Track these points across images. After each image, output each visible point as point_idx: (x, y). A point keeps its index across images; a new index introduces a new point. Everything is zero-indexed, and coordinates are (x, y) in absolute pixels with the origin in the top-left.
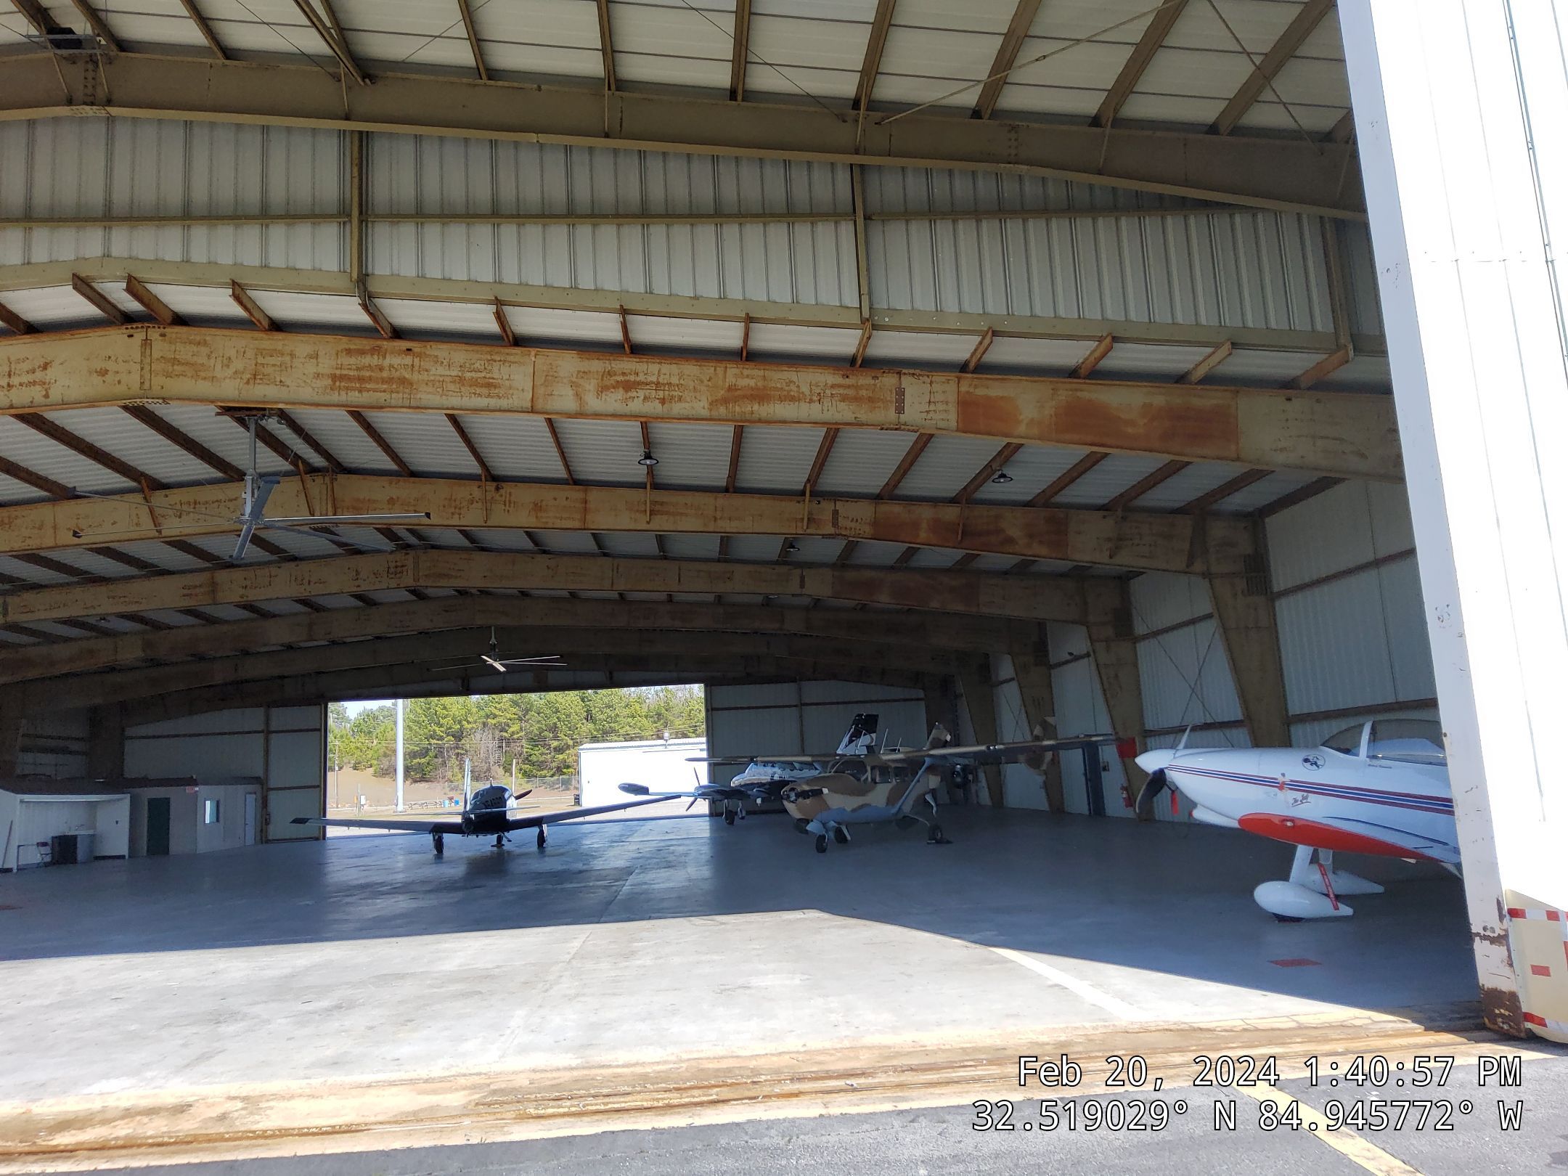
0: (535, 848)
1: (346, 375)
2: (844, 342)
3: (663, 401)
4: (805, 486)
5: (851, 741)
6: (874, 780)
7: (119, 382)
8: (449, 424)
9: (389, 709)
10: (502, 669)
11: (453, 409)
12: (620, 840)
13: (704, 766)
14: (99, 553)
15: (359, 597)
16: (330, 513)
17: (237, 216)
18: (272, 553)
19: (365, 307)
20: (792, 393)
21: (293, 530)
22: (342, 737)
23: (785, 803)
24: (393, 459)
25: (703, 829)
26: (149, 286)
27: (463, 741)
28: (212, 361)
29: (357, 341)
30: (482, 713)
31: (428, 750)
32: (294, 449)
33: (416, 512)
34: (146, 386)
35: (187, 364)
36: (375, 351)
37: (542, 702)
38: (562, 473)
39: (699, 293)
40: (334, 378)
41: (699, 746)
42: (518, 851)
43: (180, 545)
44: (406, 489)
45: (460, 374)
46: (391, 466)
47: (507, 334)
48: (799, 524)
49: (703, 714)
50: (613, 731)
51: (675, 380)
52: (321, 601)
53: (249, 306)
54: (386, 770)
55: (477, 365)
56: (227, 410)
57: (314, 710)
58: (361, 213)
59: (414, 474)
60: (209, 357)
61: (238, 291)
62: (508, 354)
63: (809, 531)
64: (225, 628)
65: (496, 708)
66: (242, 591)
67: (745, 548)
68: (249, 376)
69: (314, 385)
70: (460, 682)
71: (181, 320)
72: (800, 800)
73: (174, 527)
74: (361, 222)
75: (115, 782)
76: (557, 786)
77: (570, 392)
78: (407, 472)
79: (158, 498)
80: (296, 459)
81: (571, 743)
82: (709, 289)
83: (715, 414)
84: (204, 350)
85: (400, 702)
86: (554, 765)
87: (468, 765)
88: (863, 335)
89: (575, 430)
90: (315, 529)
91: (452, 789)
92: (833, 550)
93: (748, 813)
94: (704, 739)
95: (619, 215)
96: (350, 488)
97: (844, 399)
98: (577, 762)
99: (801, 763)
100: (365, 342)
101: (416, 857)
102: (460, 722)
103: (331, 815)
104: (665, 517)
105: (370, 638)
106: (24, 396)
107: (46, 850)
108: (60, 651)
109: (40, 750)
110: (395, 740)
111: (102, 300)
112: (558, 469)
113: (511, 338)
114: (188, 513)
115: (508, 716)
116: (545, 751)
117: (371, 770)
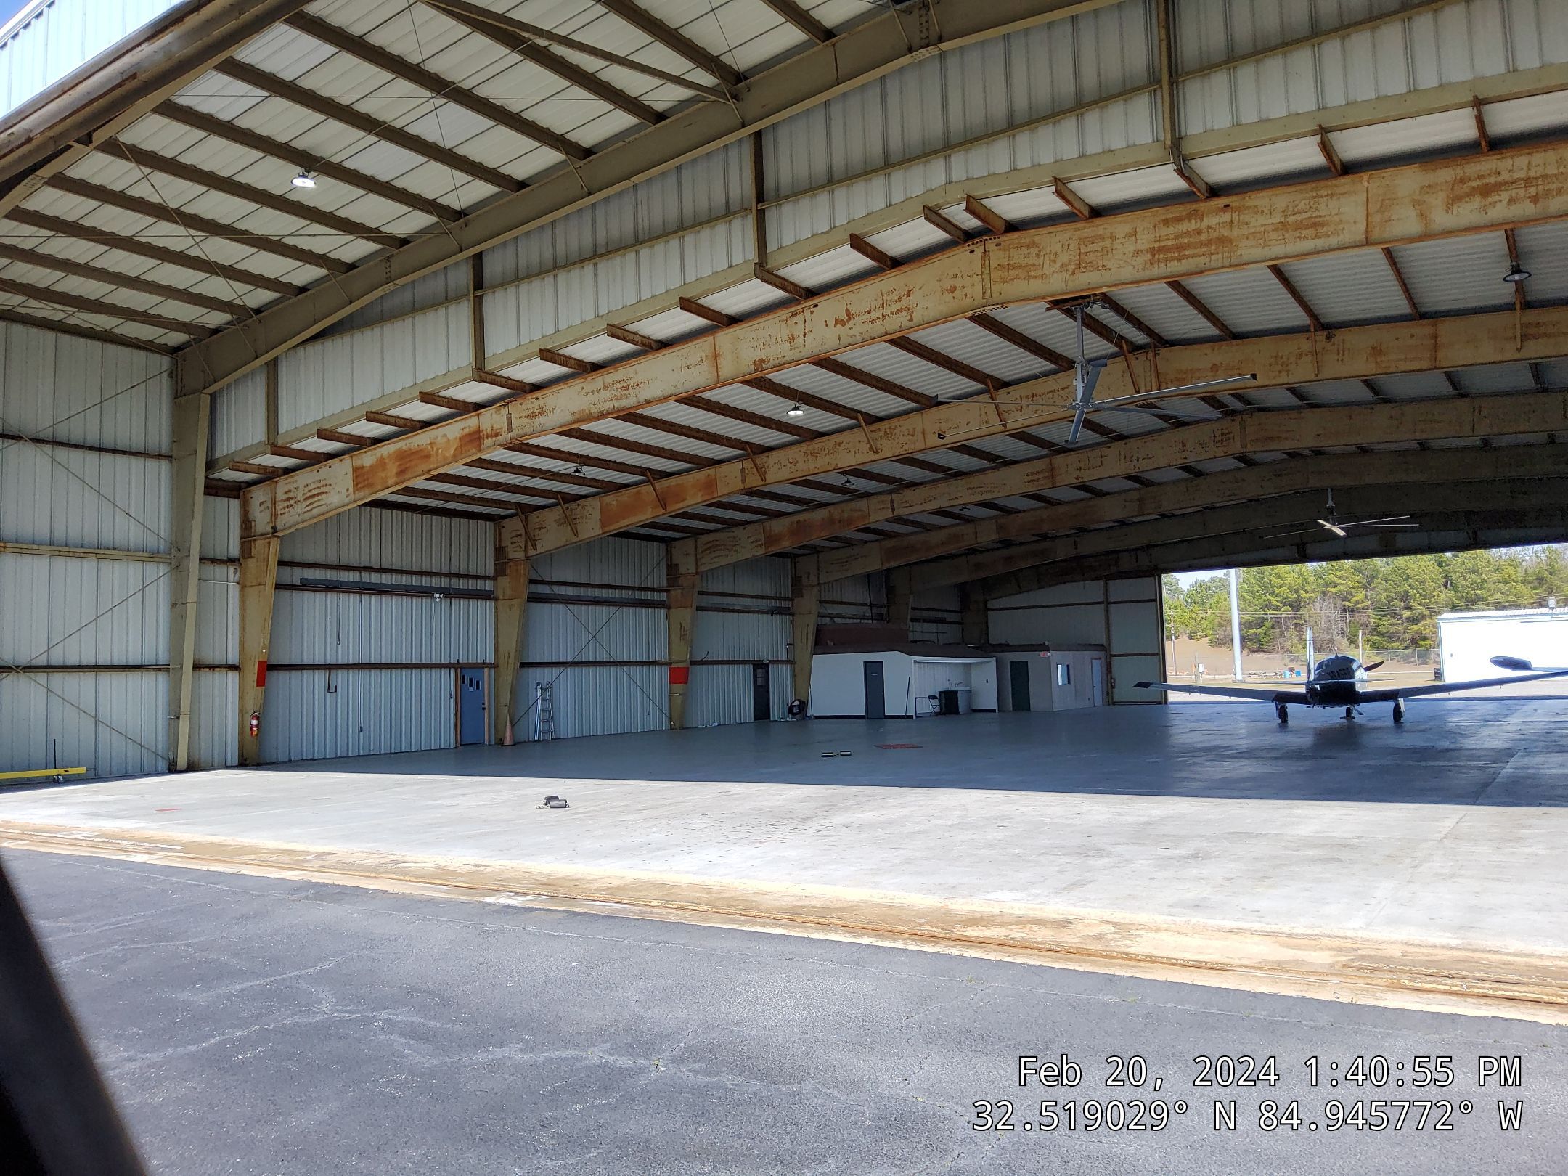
0: (1390, 722)
1: (1164, 246)
3: (1535, 199)
7: (966, 295)
8: (1273, 276)
9: (1221, 580)
10: (1342, 533)
11: (1276, 258)
12: (1494, 719)
14: (958, 451)
15: (1186, 469)
16: (1155, 386)
17: (1054, 114)
18: (1102, 434)
19: (1180, 172)
21: (1124, 410)
22: (1176, 607)
24: (1214, 324)
26: (984, 202)
27: (1301, 611)
28: (1042, 258)
29: (1173, 209)
30: (1320, 581)
31: (1264, 620)
32: (1118, 330)
33: (1240, 375)
34: (988, 295)
35: (1020, 267)
36: (1193, 215)
37: (1390, 568)
38: (1404, 307)
40: (1153, 251)
42: (1371, 724)
43: (1022, 436)
44: (1228, 353)
45: (1283, 220)
46: (1214, 331)
47: (1334, 165)
50: (1480, 598)
51: (1552, 170)
52: (1147, 476)
53: (1070, 198)
54: (1222, 640)
55: (1302, 206)
56: (1056, 304)
57: (1149, 581)
58: (1171, 76)
59: (1238, 336)
60: (1038, 256)
61: (1060, 186)
62: (1336, 186)
64: (1064, 508)
65: (1336, 576)
66: (1078, 473)
68: (1073, 267)
69: (1134, 263)
70: (1295, 548)
71: (1012, 227)
73: (1017, 421)
74: (1171, 84)
75: (984, 648)
76: (1413, 659)
77: (1413, 213)
78: (1230, 335)
79: (1002, 395)
80: (1119, 340)
81: (1427, 612)
84: (1034, 251)
85: (1232, 571)
86: (1407, 636)
87: (1309, 635)
89: (1420, 257)
90: (1141, 406)
91: (1292, 660)
96: (1174, 360)
98: (1435, 632)
100: (1181, 208)
101: (1258, 725)
102: (1297, 591)
103: (1171, 680)
104: (1542, 340)
105: (1199, 509)
106: (894, 323)
107: (936, 702)
108: (935, 537)
109: (925, 621)
110: (1229, 611)
111: (948, 224)
112: (1400, 305)
113: (1339, 167)
114: (1028, 405)
115: (1351, 584)
116: (1396, 621)
117: (1207, 640)
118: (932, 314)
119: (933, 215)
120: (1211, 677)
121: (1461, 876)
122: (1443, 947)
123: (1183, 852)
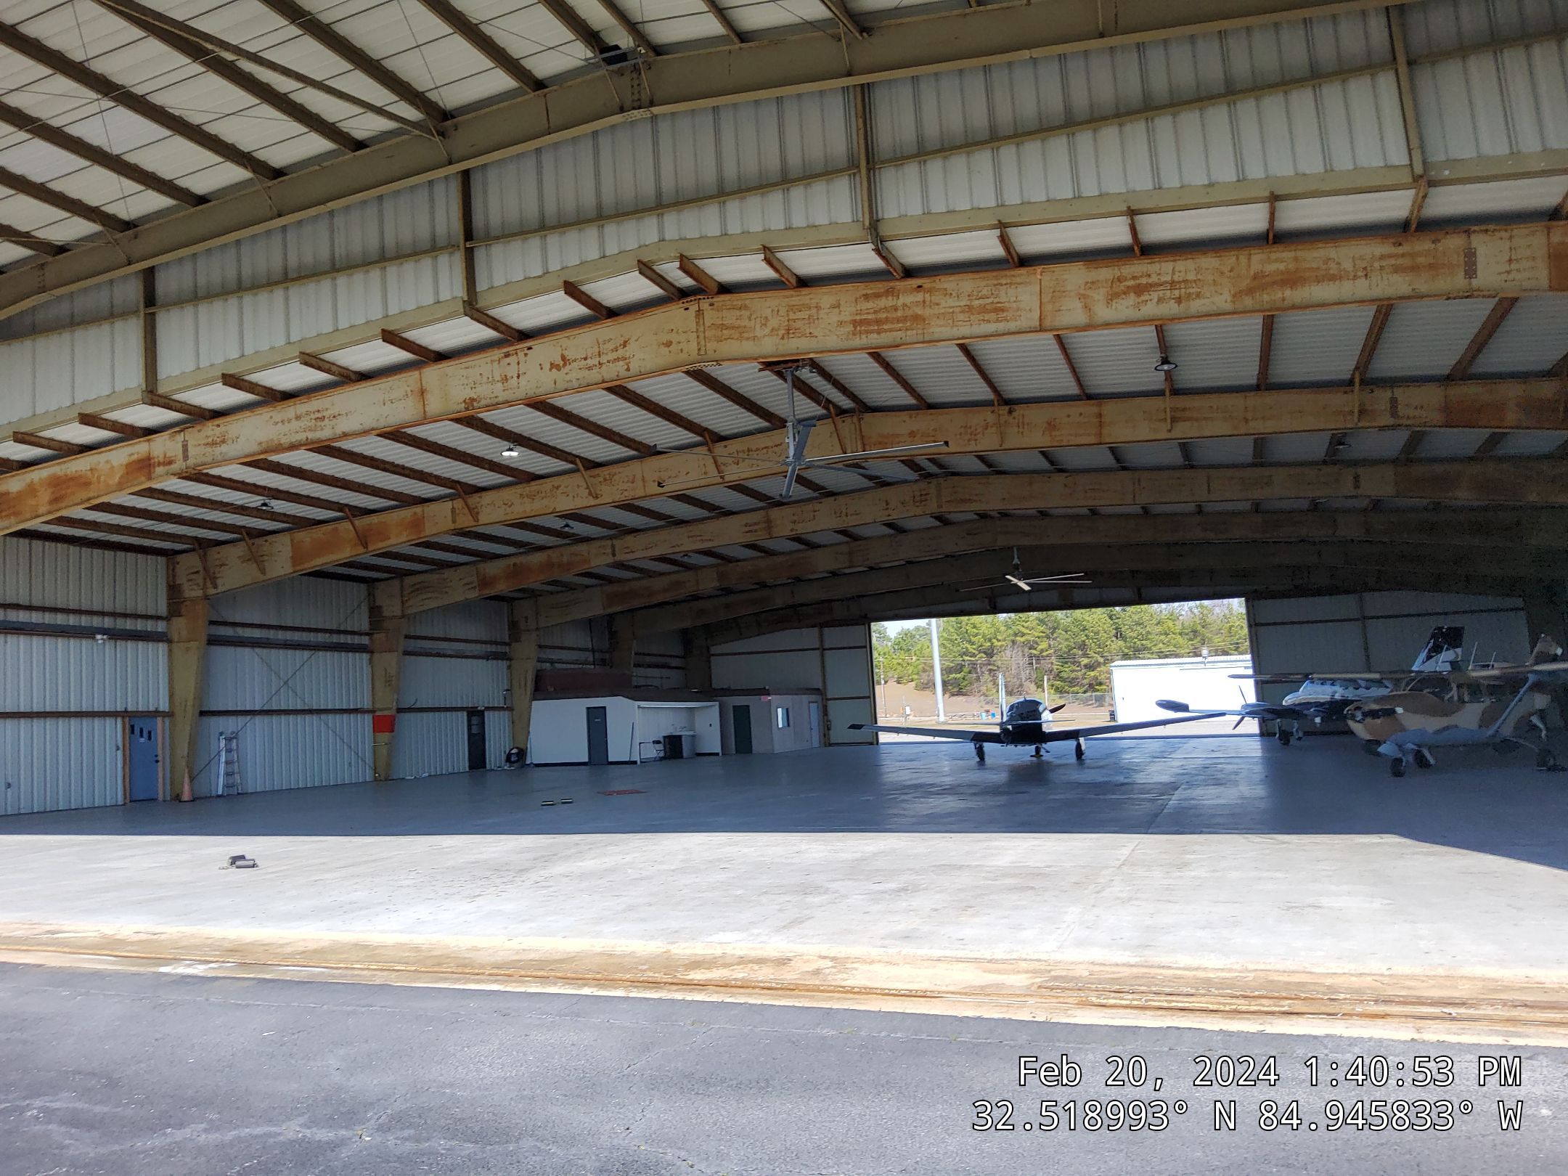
0: (1073, 759)
1: (865, 319)
2: (1396, 205)
3: (1179, 300)
4: (1353, 375)
5: (1429, 657)
6: (1461, 701)
7: (682, 351)
8: (961, 354)
9: (924, 629)
10: (1027, 588)
11: (963, 338)
12: (1161, 756)
14: (679, 500)
15: (890, 525)
16: (860, 448)
17: (761, 186)
18: (815, 490)
19: (878, 251)
20: (1331, 272)
22: (885, 654)
23: (1351, 723)
24: (911, 394)
25: (1254, 749)
26: (696, 262)
27: (994, 658)
28: (753, 322)
29: (872, 285)
30: (1010, 631)
31: (962, 666)
32: (825, 393)
33: (934, 442)
34: (702, 352)
35: (733, 328)
36: (890, 292)
37: (1069, 620)
39: (1214, 179)
40: (855, 323)
41: (1242, 663)
42: (1057, 761)
43: (739, 488)
44: (924, 422)
45: (968, 303)
46: (910, 400)
47: (1012, 257)
48: (1349, 418)
49: (1246, 631)
50: (1145, 648)
51: (1191, 277)
52: (857, 531)
53: (779, 267)
54: (927, 684)
55: (985, 292)
56: (768, 365)
57: (858, 629)
58: (868, 163)
59: (931, 406)
60: (750, 319)
61: (768, 254)
62: (1013, 276)
63: (1360, 425)
64: (781, 559)
65: (1023, 626)
66: (791, 526)
67: (1285, 449)
68: (783, 332)
69: (839, 333)
70: (987, 600)
71: (725, 289)
72: (1369, 720)
73: (735, 473)
74: (869, 170)
75: (707, 692)
76: (1091, 702)
77: (1078, 305)
78: (925, 405)
79: (719, 448)
80: (826, 403)
81: (1101, 660)
82: (1226, 173)
83: (1239, 306)
84: (745, 313)
85: (934, 620)
86: (1085, 682)
87: (1001, 681)
88: (1417, 194)
89: (1084, 343)
90: (846, 466)
91: (987, 703)
92: (1394, 443)
93: (1307, 734)
94: (1249, 657)
95: (1121, 113)
96: (876, 424)
97: (1397, 270)
98: (1109, 678)
99: (1367, 680)
100: (879, 285)
101: (961, 762)
102: (990, 640)
103: (882, 721)
104: (1188, 424)
105: (902, 562)
106: (611, 372)
107: (660, 747)
108: (657, 584)
109: (649, 666)
110: (932, 657)
111: (662, 280)
112: (1068, 386)
113: (1016, 259)
114: (744, 459)
115: (1037, 634)
116: (1075, 668)
117: (913, 684)
118: (649, 366)
119: (646, 269)
120: (917, 719)
121: (1137, 899)
122: (1124, 965)
123: (893, 885)
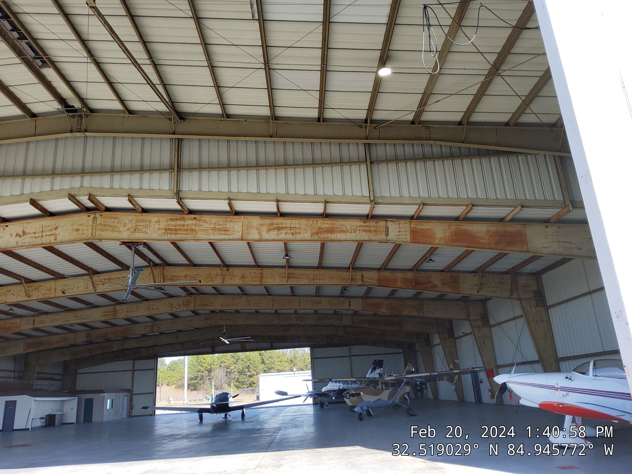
0: (240, 419)
1: (170, 228)
2: (364, 209)
3: (292, 234)
4: (350, 266)
5: (372, 372)
6: (382, 388)
7: (84, 234)
8: (209, 245)
9: (182, 360)
10: (228, 343)
11: (211, 240)
12: (275, 415)
13: (310, 384)
14: (72, 300)
15: (172, 315)
16: (162, 281)
17: (131, 171)
18: (139, 298)
19: (179, 203)
20: (344, 229)
21: (147, 289)
22: (163, 372)
23: (345, 399)
24: (187, 260)
25: (310, 410)
26: (97, 198)
27: (211, 373)
28: (120, 224)
29: (175, 215)
30: (219, 361)
31: (197, 377)
32: (149, 257)
33: (195, 280)
34: (94, 235)
35: (110, 226)
36: (182, 219)
37: (244, 356)
38: (253, 263)
39: (306, 193)
40: (166, 229)
41: (308, 374)
42: (233, 420)
43: (103, 295)
44: (191, 271)
45: (214, 226)
46: (187, 263)
47: (233, 212)
48: (348, 281)
49: (310, 360)
50: (273, 368)
51: (297, 226)
52: (157, 317)
53: (134, 203)
54: (180, 386)
55: (221, 223)
56: (124, 243)
57: (152, 361)
58: (178, 168)
59: (195, 265)
60: (118, 223)
61: (130, 198)
62: (233, 218)
63: (352, 284)
64: (117, 328)
65: (225, 359)
66: (126, 313)
67: (326, 291)
68: (133, 230)
69: (158, 233)
70: (211, 348)
71: (108, 210)
72: (351, 397)
73: (101, 289)
74: (178, 171)
75: (72, 392)
76: (250, 392)
77: (256, 232)
78: (193, 265)
79: (96, 278)
80: (149, 261)
81: (255, 373)
82: (310, 191)
83: (313, 238)
84: (116, 221)
85: (187, 357)
86: (248, 383)
87: (213, 383)
88: (371, 206)
89: (258, 246)
90: (156, 288)
91: (206, 394)
92: (361, 291)
93: (329, 403)
94: (310, 371)
95: (276, 165)
96: (170, 271)
97: (364, 231)
98: (258, 381)
99: (352, 381)
100: (178, 215)
101: (191, 423)
102: (210, 365)
103: (158, 405)
104: (294, 279)
105: (176, 331)
106: (47, 240)
107: (44, 420)
108: (54, 339)
109: (44, 379)
110: (184, 373)
111: (79, 203)
112: (251, 262)
113: (234, 212)
114: (107, 283)
115: (230, 362)
116: (245, 377)
117: (174, 386)
118: (66, 239)
119: (72, 198)
120: (174, 402)
